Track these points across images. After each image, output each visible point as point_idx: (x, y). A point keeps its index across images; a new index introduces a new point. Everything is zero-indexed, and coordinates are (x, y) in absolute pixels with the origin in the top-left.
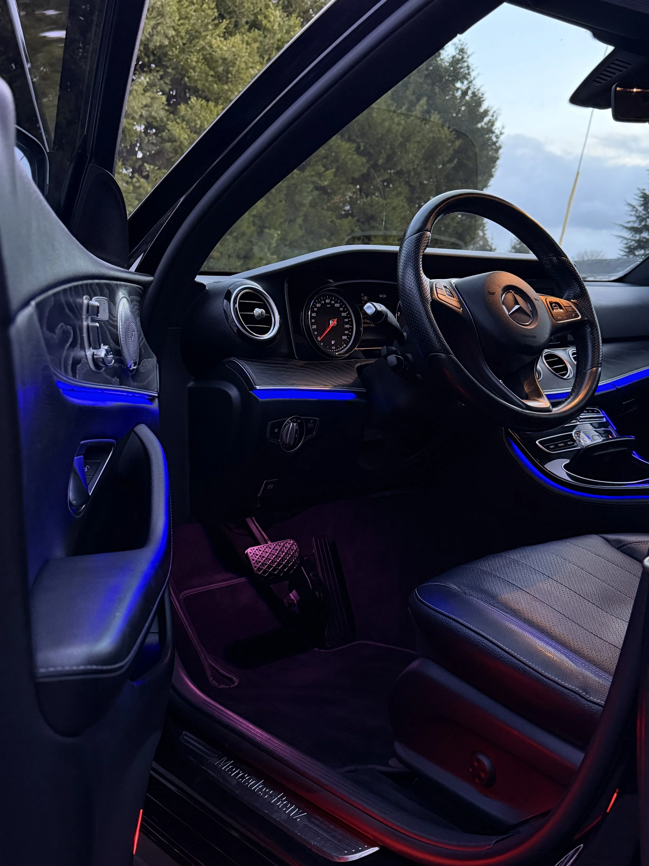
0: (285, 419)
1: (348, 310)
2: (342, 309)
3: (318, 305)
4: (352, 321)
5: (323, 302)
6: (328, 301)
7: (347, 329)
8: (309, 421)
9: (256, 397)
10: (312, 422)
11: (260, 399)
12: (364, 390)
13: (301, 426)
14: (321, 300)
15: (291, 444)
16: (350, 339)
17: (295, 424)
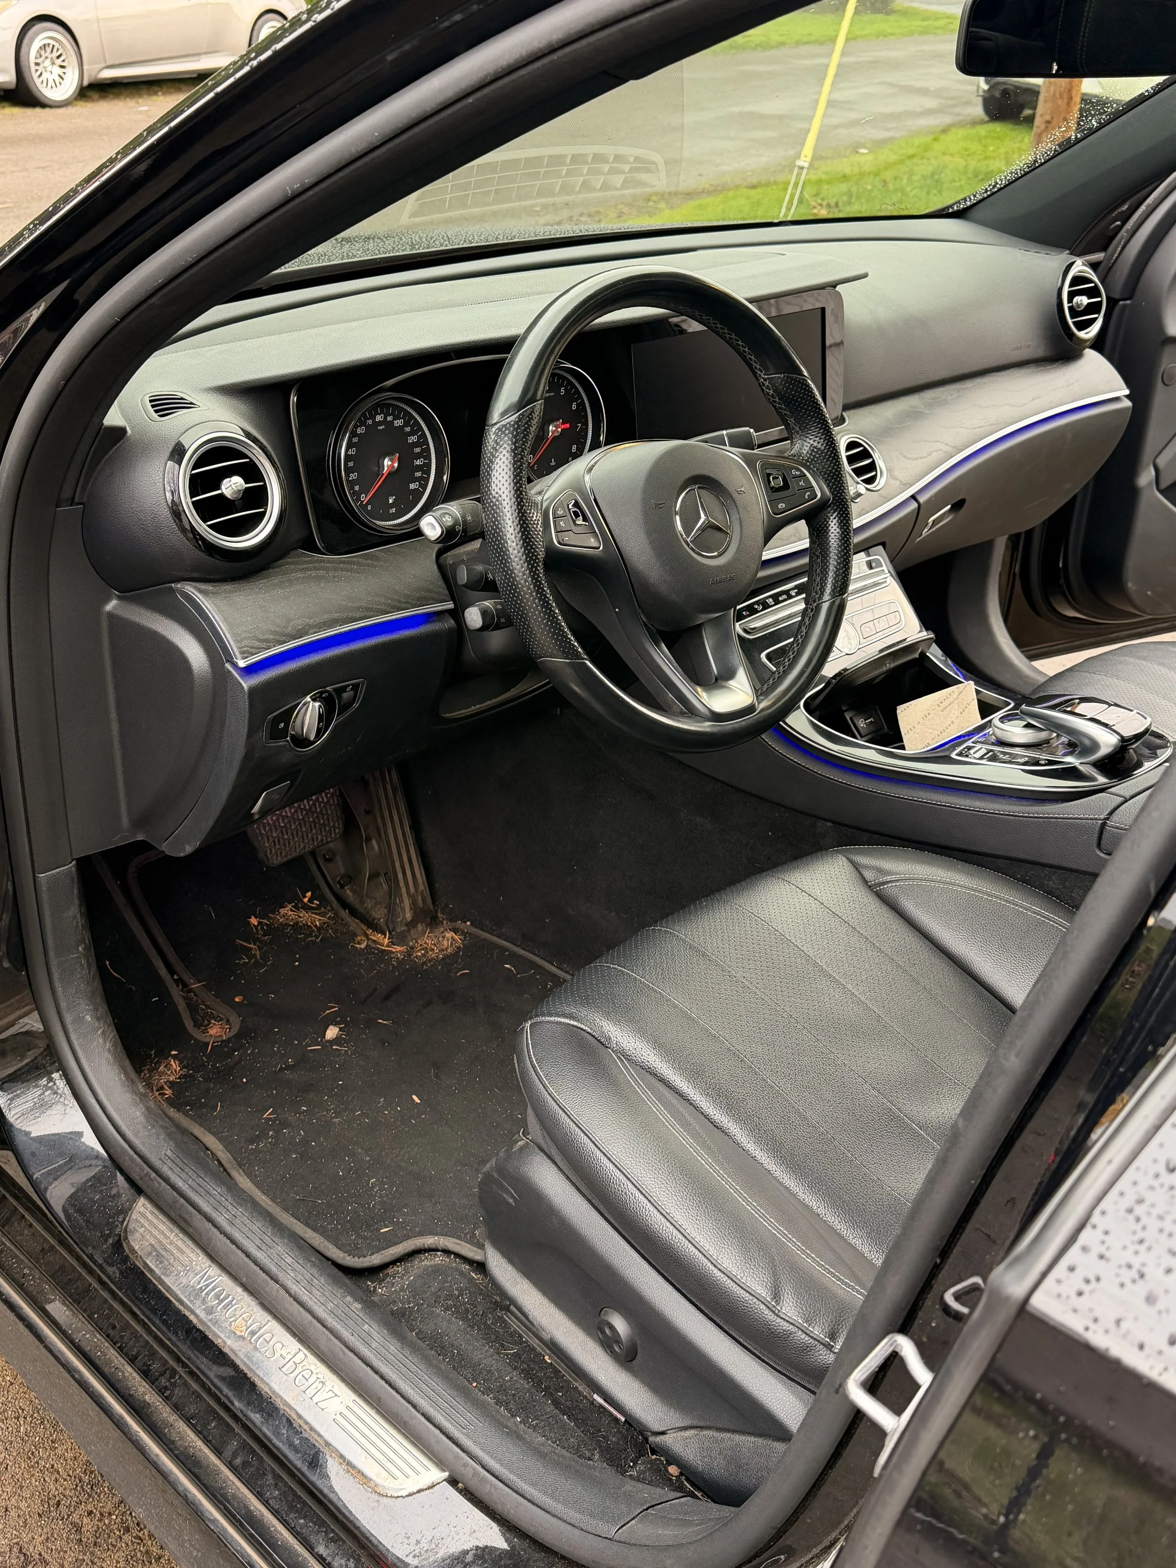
1: (420, 429)
2: (408, 429)
3: (362, 430)
4: (428, 450)
5: (370, 422)
6: (379, 418)
7: (419, 468)
8: (344, 689)
9: (239, 678)
10: (352, 689)
11: (245, 685)
12: (450, 605)
13: (329, 704)
14: (366, 419)
15: (312, 738)
16: (425, 487)
17: (317, 704)
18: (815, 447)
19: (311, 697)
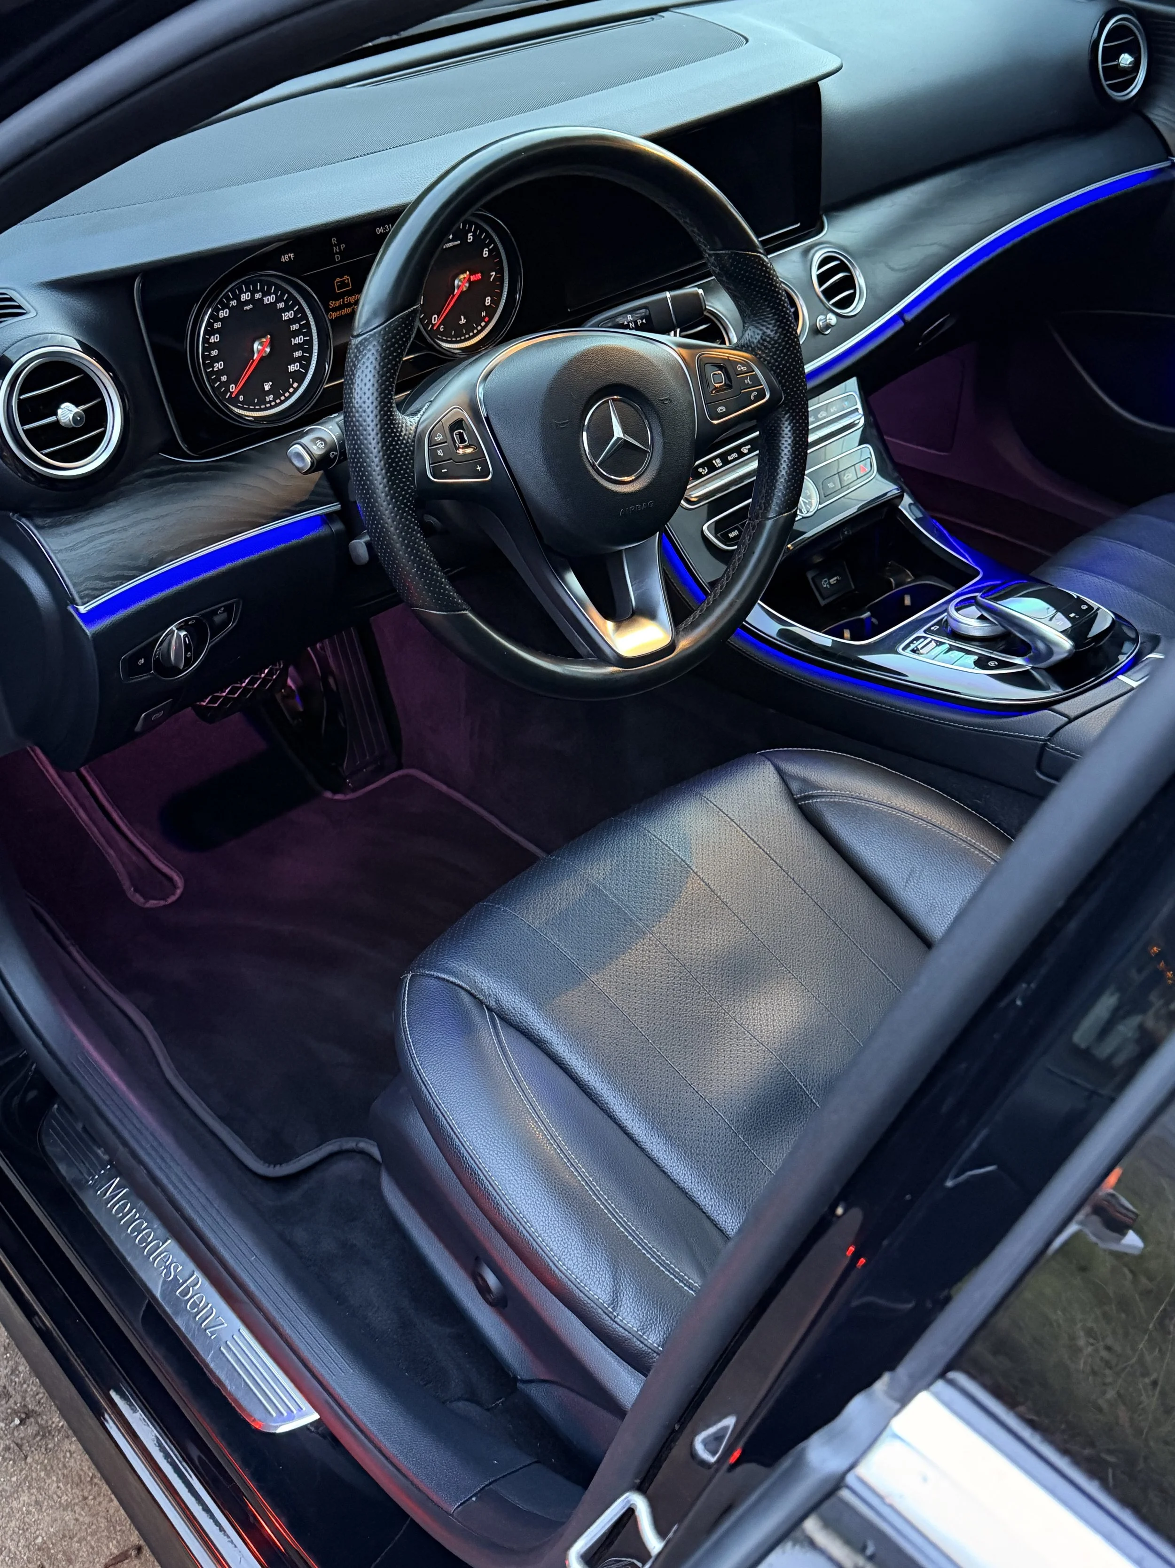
0: (156, 636)
1: (297, 302)
2: (281, 305)
3: (223, 314)
4: (308, 325)
5: (234, 303)
6: (245, 297)
7: (299, 347)
8: (215, 612)
9: (82, 624)
10: (224, 611)
11: (89, 631)
12: (336, 507)
13: (197, 633)
14: (229, 299)
15: (182, 667)
16: (307, 368)
17: (183, 633)
18: (768, 336)
19: (175, 626)
